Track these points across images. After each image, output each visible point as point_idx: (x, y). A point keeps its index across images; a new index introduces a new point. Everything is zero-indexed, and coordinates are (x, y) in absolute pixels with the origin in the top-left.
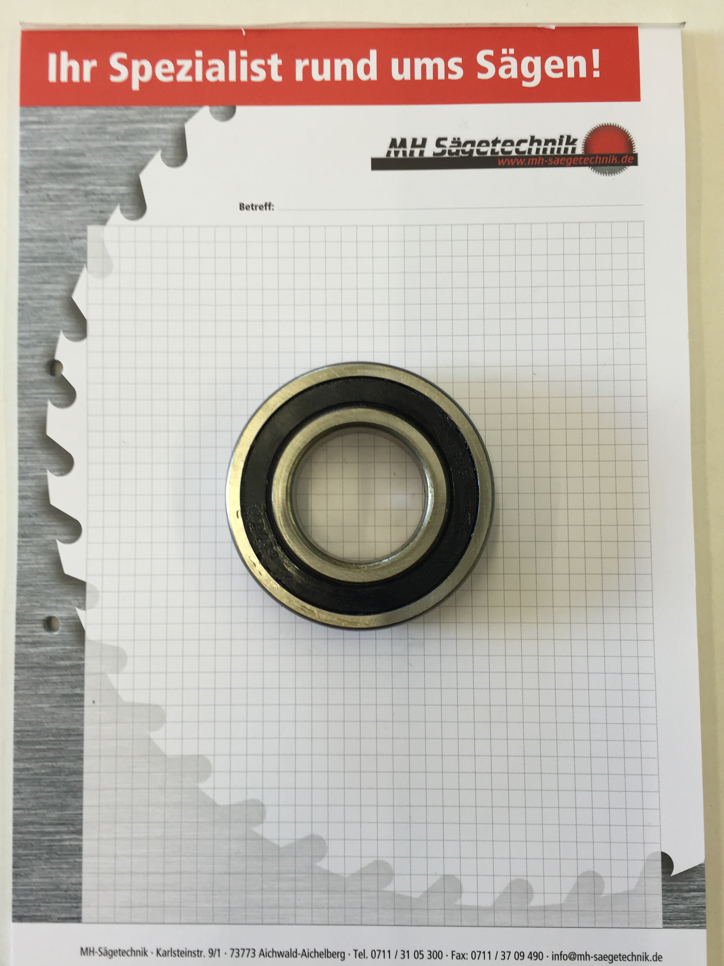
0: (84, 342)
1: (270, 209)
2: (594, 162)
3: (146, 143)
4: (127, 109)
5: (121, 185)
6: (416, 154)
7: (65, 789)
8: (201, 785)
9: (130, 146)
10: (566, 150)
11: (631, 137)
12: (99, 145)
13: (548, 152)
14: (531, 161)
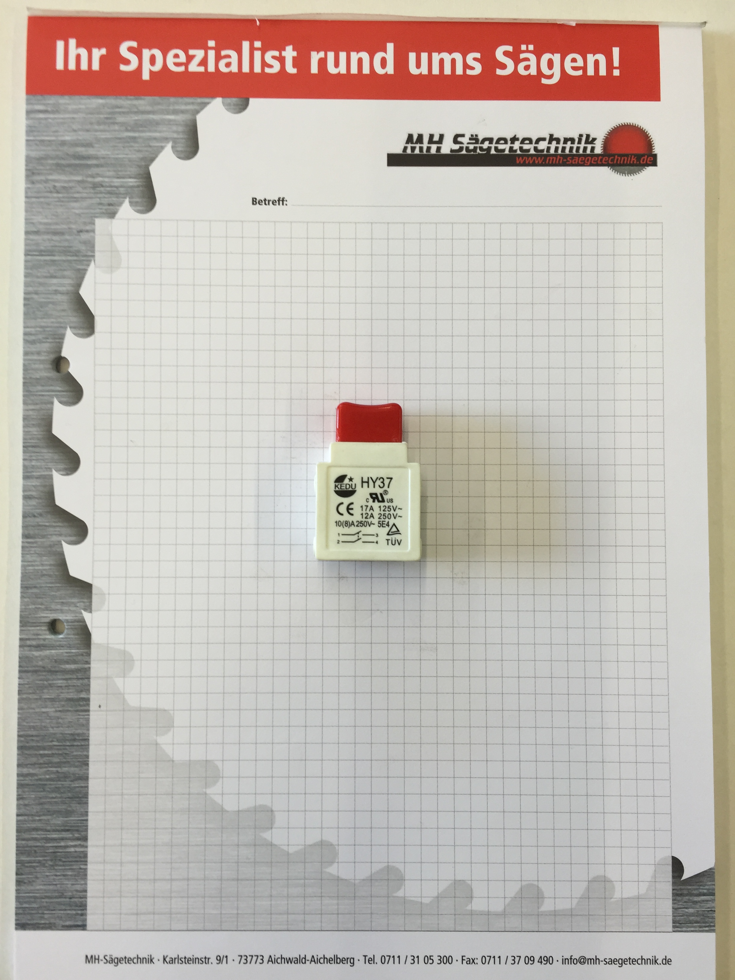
0: (92, 338)
1: (283, 204)
2: (614, 162)
3: (157, 135)
4: (137, 99)
5: (130, 178)
6: (433, 151)
7: (70, 795)
8: (209, 791)
9: (140, 137)
10: (585, 149)
11: (650, 138)
12: (108, 135)
13: (567, 151)
14: (549, 160)
